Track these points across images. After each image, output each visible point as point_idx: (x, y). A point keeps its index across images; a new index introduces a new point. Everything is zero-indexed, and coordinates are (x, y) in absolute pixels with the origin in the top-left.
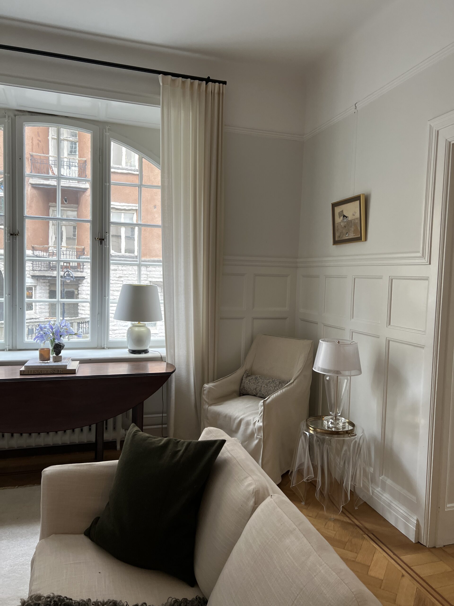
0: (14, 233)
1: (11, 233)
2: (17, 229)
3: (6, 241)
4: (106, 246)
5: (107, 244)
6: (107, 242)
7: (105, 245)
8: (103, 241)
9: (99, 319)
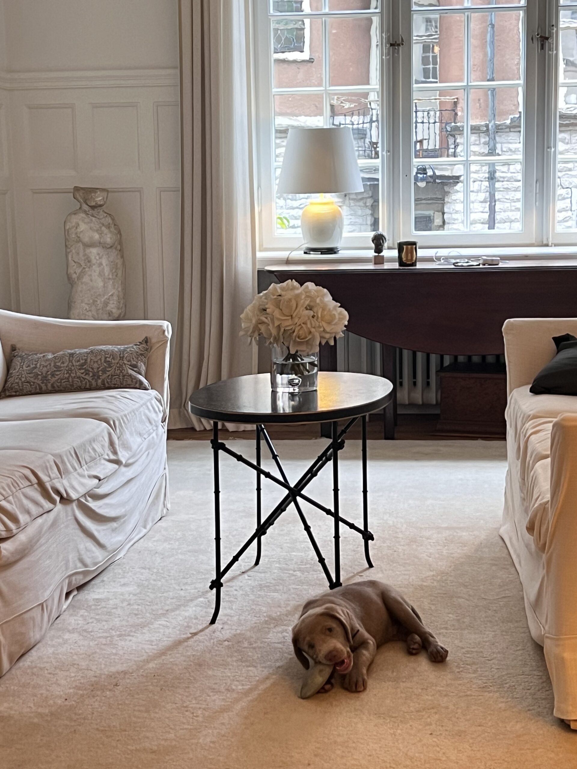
0: (396, 42)
1: (391, 42)
2: (400, 33)
3: (384, 57)
4: (550, 53)
5: (553, 48)
6: (553, 44)
7: (550, 50)
8: (547, 41)
9: (538, 191)
